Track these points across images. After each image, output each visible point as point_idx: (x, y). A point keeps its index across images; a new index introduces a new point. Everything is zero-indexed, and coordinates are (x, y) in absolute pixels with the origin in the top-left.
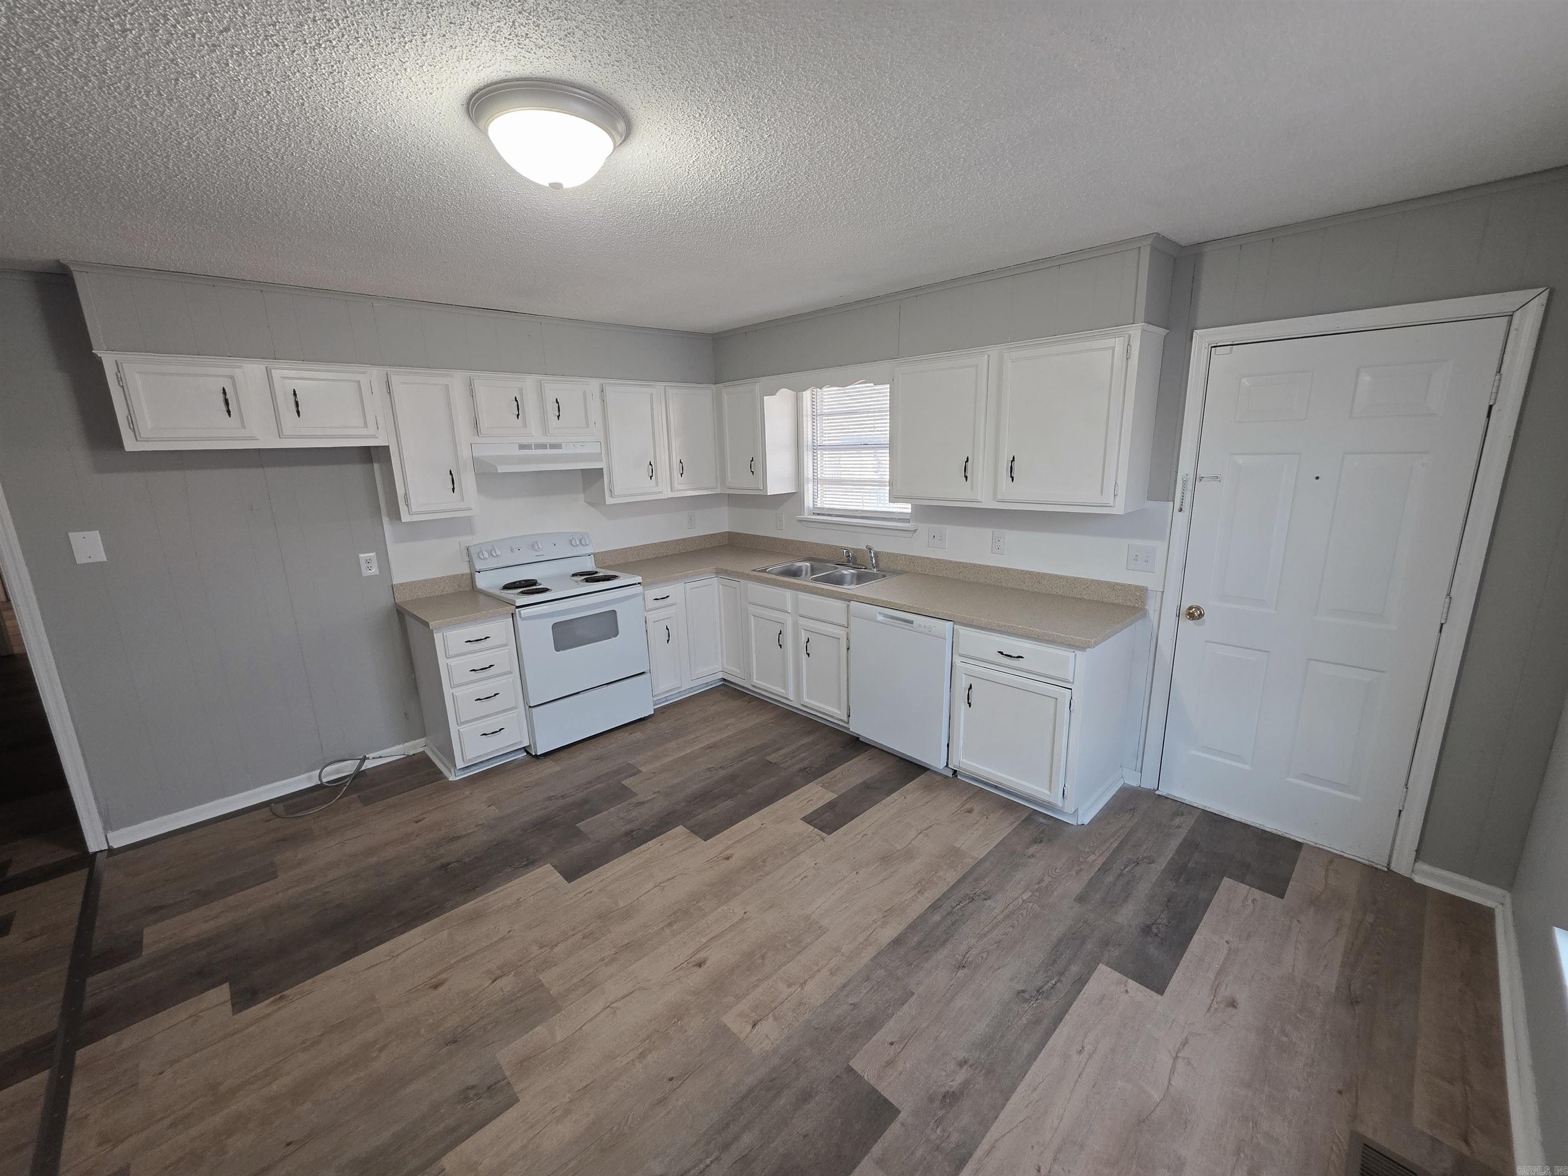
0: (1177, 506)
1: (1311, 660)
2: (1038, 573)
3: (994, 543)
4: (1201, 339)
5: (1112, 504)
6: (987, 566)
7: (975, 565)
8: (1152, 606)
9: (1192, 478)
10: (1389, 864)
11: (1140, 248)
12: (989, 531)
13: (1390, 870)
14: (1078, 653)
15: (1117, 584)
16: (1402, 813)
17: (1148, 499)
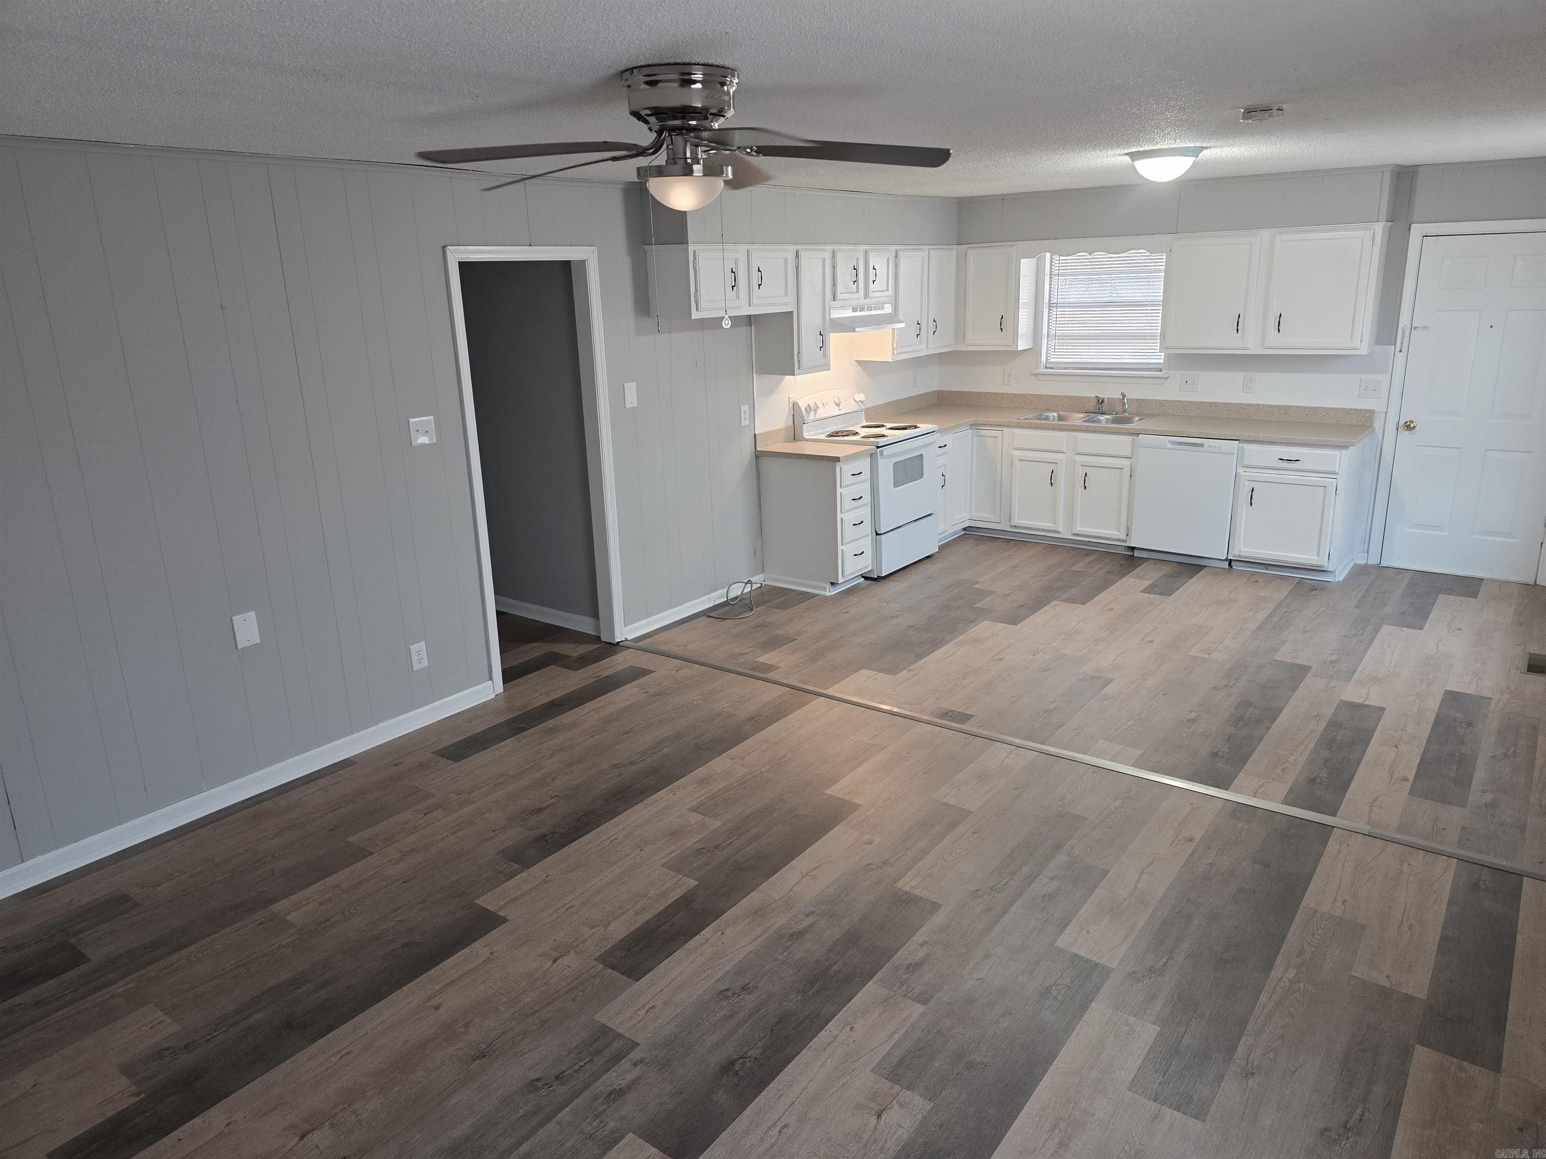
0: (1398, 349)
1: (1488, 450)
2: (1285, 406)
3: (1245, 384)
4: (1417, 230)
5: (1359, 348)
6: (1238, 404)
7: (1226, 404)
8: (1378, 424)
9: (1409, 327)
10: (1536, 582)
11: (1383, 172)
12: (1241, 375)
13: (1537, 585)
14: (1343, 452)
15: (1351, 409)
16: (1543, 544)
17: (1376, 344)
